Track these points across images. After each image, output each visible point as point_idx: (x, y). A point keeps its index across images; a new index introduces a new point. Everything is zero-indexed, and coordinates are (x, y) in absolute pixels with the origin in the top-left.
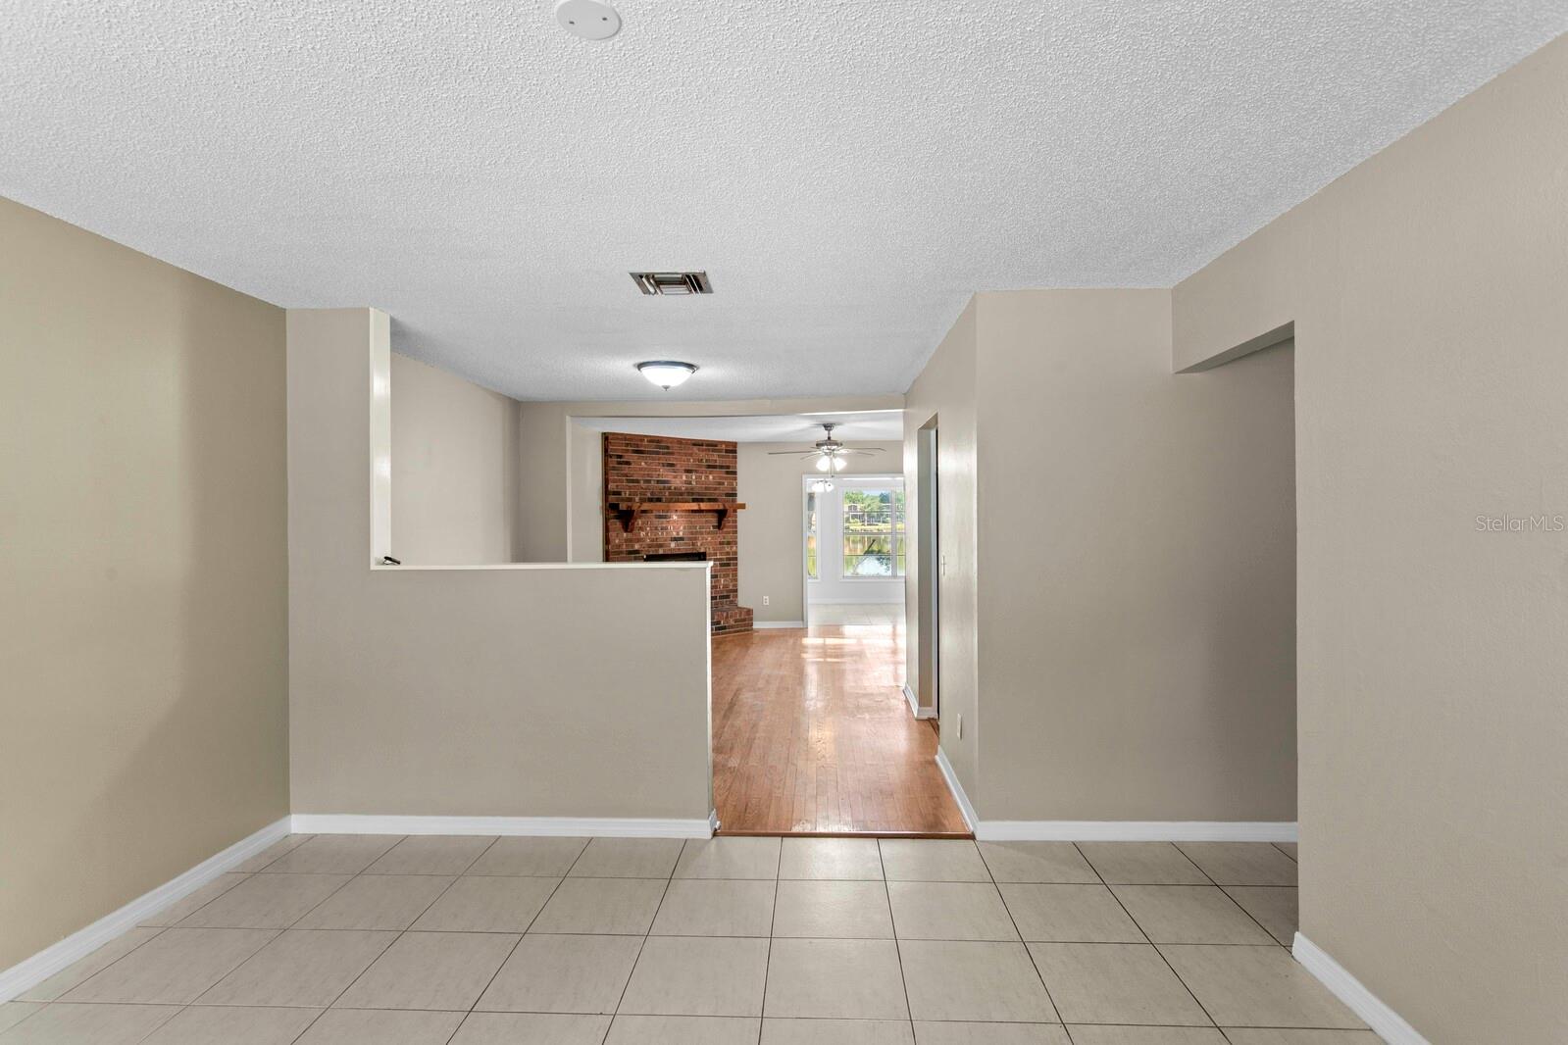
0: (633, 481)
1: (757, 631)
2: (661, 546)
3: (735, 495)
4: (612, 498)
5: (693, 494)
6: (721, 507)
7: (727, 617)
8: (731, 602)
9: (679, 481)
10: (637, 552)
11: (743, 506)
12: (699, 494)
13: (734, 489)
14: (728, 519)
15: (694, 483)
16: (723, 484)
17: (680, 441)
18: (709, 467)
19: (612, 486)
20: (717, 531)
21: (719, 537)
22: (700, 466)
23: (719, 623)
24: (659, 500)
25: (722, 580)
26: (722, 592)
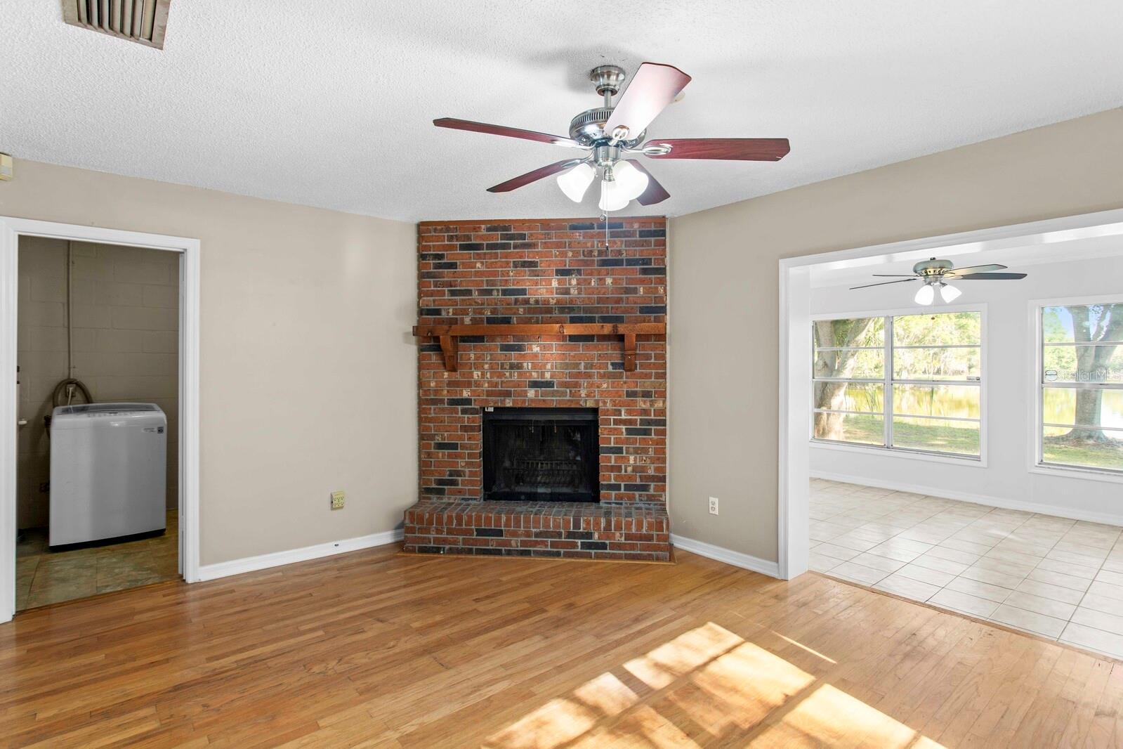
0: (460, 292)
3: (663, 310)
4: (427, 318)
5: (571, 310)
7: (608, 529)
8: (650, 498)
9: (546, 289)
10: (468, 401)
12: (586, 310)
13: (662, 299)
14: (647, 353)
15: (574, 292)
16: (635, 291)
17: (546, 224)
18: (605, 263)
19: (430, 302)
20: (621, 372)
21: (625, 383)
22: (586, 263)
23: (589, 535)
24: (507, 321)
25: (632, 458)
26: (630, 478)
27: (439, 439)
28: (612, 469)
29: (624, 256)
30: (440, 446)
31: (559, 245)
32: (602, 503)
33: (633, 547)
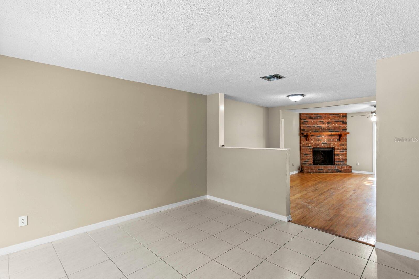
0: (309, 126)
1: (353, 173)
2: (318, 145)
3: (346, 130)
4: (302, 131)
5: (330, 130)
6: (339, 134)
7: (341, 168)
8: (344, 163)
9: (325, 126)
10: (310, 146)
11: (348, 133)
12: (332, 130)
13: (346, 128)
14: (343, 137)
15: (330, 126)
16: (341, 126)
17: (325, 114)
18: (336, 121)
19: (302, 128)
20: (339, 141)
21: (339, 143)
22: (332, 121)
23: (338, 169)
24: (318, 132)
25: (341, 156)
26: (340, 160)
27: (305, 154)
28: (337, 158)
29: (339, 120)
30: (305, 155)
31: (327, 118)
32: (335, 165)
33: (345, 171)
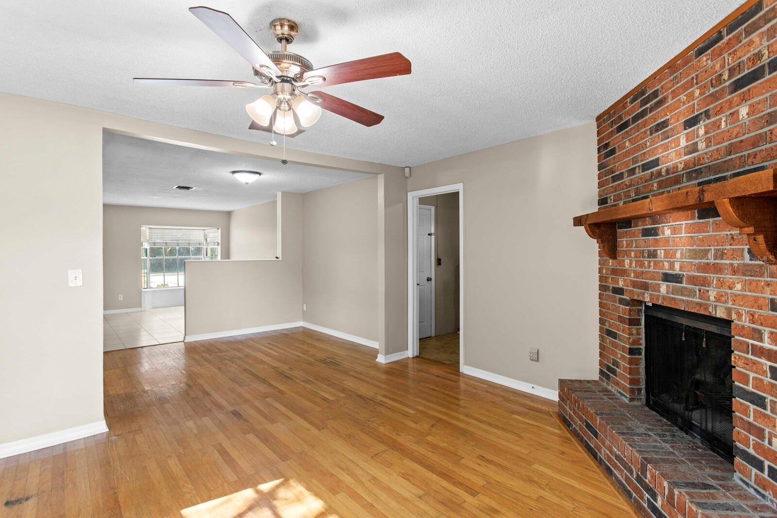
5: (699, 172)
9: (676, 151)
10: (622, 291)
15: (702, 146)
18: (738, 85)
20: (761, 266)
21: (768, 284)
23: (654, 495)
27: (607, 326)
28: (751, 428)
29: (765, 60)
30: (608, 333)
31: (686, 86)
